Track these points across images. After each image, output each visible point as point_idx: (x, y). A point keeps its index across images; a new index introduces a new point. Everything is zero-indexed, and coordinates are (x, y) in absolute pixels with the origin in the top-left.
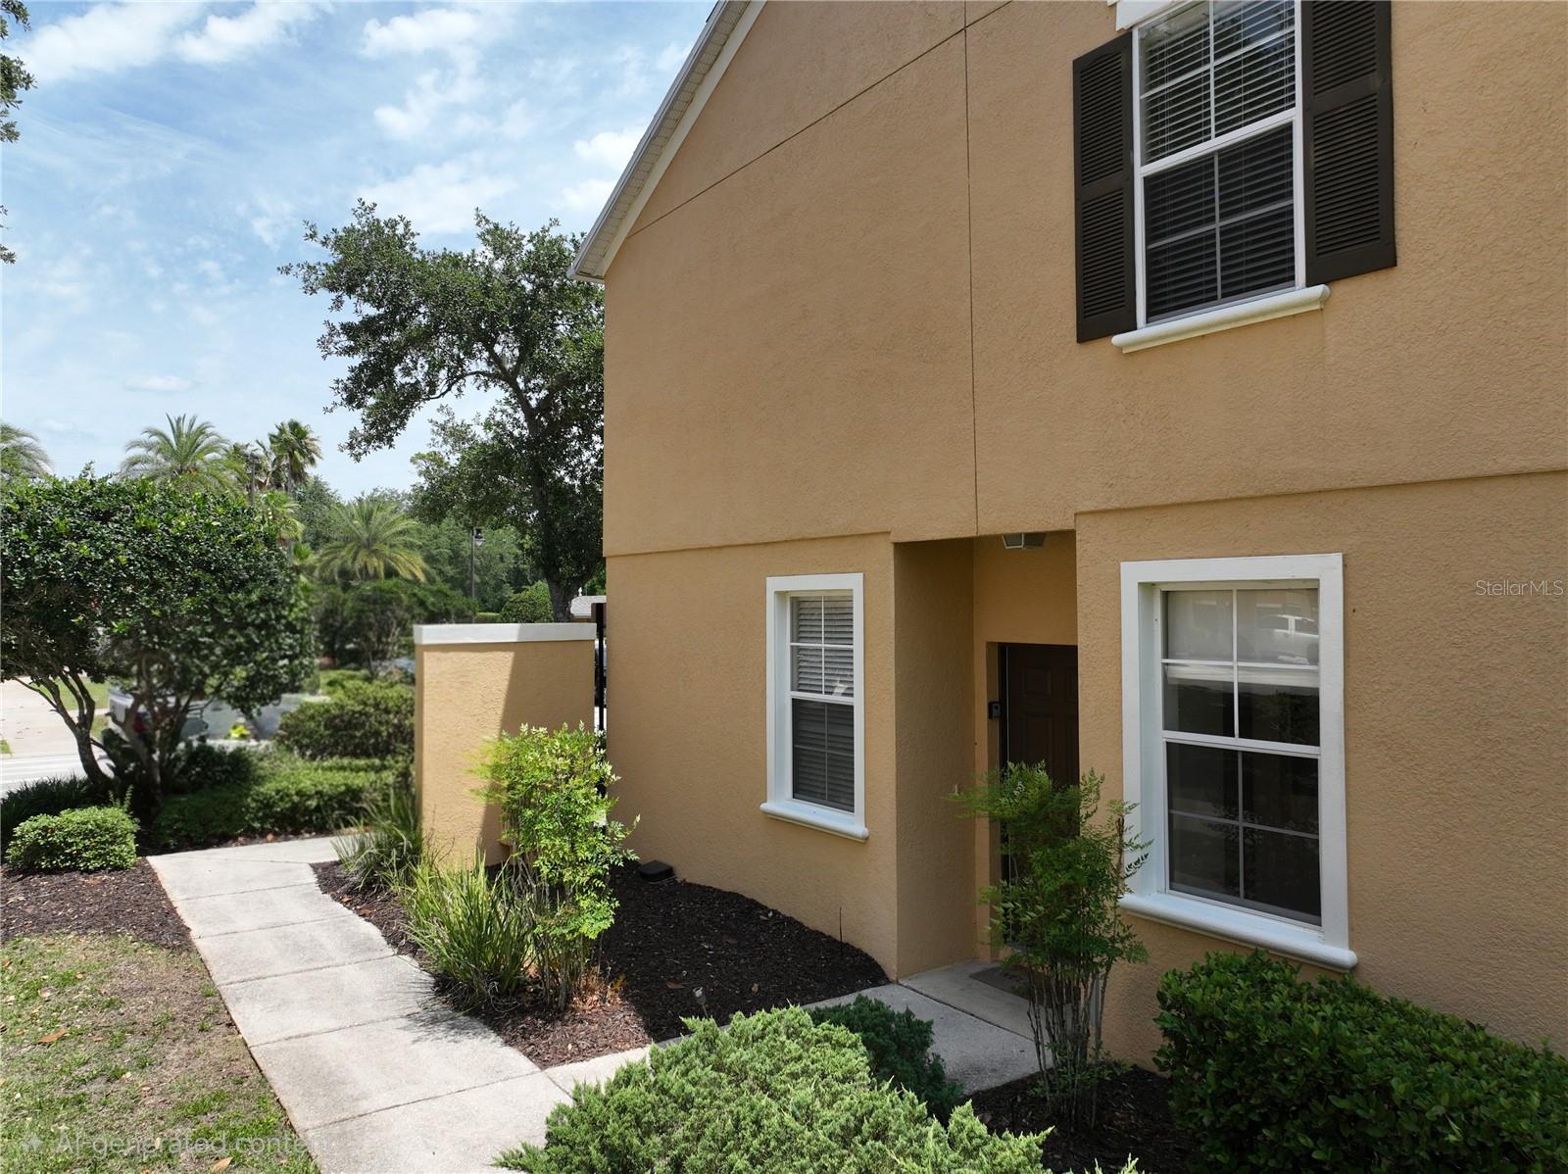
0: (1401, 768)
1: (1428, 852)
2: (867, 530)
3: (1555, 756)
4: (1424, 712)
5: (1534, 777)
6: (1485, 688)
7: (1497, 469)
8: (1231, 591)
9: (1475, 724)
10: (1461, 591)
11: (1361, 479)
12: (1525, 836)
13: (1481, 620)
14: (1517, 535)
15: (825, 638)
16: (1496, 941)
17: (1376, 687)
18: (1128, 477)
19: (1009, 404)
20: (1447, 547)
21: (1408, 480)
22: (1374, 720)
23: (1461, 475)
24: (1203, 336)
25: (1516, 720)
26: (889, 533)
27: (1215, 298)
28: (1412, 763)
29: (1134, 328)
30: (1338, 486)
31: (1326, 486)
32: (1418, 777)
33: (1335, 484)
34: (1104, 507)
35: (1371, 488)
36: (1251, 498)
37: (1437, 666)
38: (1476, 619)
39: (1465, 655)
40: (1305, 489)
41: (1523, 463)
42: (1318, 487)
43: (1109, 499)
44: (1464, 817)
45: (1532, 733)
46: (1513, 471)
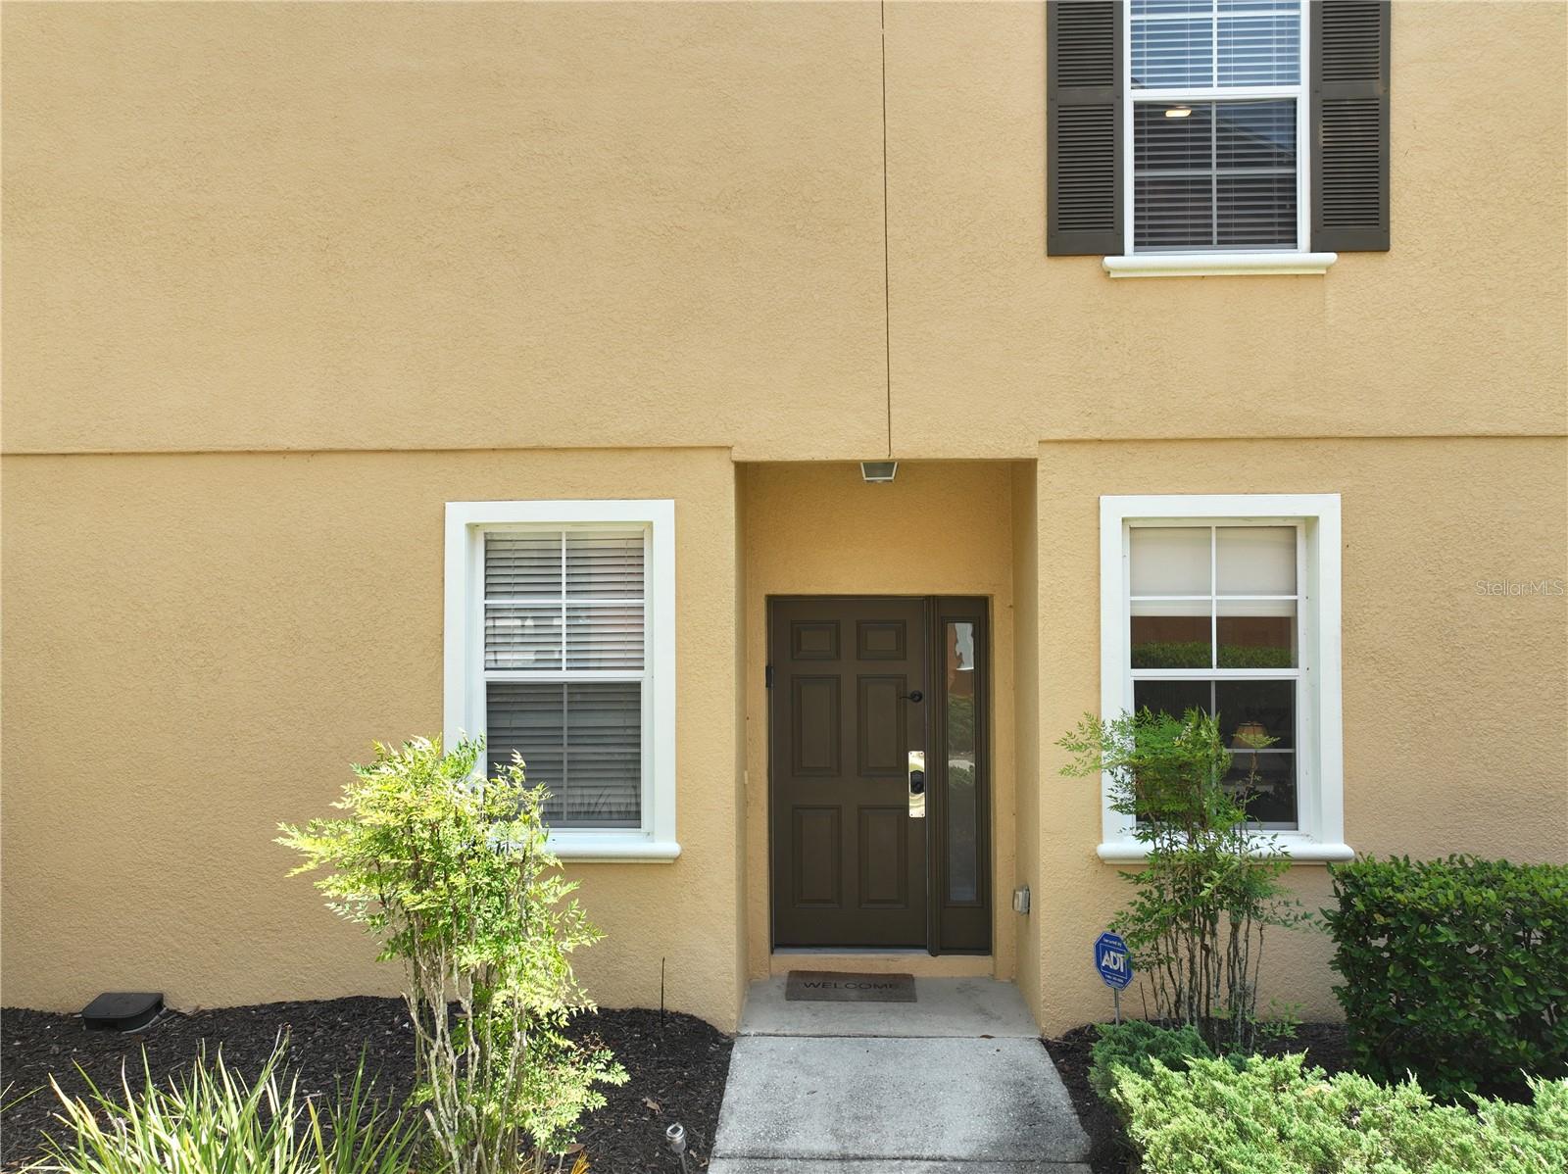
0: (1386, 678)
1: (1407, 745)
2: (684, 442)
3: (1503, 654)
4: (1406, 629)
5: (1488, 673)
6: (1453, 606)
7: (1467, 431)
8: (1210, 528)
9: (1445, 635)
10: (1435, 528)
11: (1358, 430)
12: (1481, 719)
13: (1450, 551)
14: (1478, 484)
15: (568, 592)
16: (1460, 807)
17: (1366, 610)
18: (1111, 407)
19: (944, 308)
20: (1425, 491)
21: (1398, 434)
22: (1365, 639)
23: (1440, 433)
24: (1203, 277)
25: (1475, 630)
26: (729, 448)
27: (1211, 243)
28: (1396, 673)
29: (1122, 254)
30: (1337, 435)
31: (1327, 434)
32: (1401, 684)
33: (1334, 432)
34: (1079, 436)
35: (1363, 438)
36: (1251, 439)
37: (1416, 590)
38: (1446, 550)
39: (1438, 580)
40: (1306, 435)
41: (1487, 428)
42: (1319, 433)
43: (1086, 429)
44: (1437, 712)
45: (1486, 638)
46: (1479, 434)
